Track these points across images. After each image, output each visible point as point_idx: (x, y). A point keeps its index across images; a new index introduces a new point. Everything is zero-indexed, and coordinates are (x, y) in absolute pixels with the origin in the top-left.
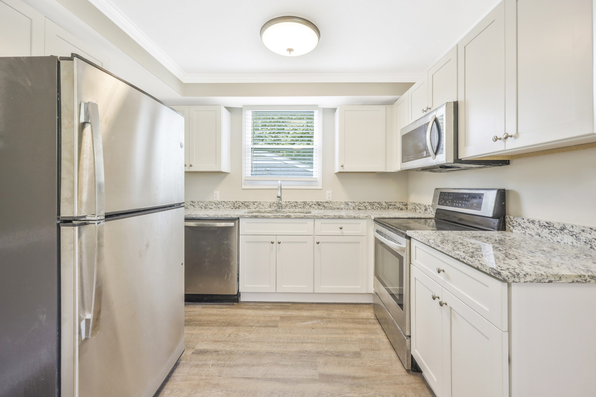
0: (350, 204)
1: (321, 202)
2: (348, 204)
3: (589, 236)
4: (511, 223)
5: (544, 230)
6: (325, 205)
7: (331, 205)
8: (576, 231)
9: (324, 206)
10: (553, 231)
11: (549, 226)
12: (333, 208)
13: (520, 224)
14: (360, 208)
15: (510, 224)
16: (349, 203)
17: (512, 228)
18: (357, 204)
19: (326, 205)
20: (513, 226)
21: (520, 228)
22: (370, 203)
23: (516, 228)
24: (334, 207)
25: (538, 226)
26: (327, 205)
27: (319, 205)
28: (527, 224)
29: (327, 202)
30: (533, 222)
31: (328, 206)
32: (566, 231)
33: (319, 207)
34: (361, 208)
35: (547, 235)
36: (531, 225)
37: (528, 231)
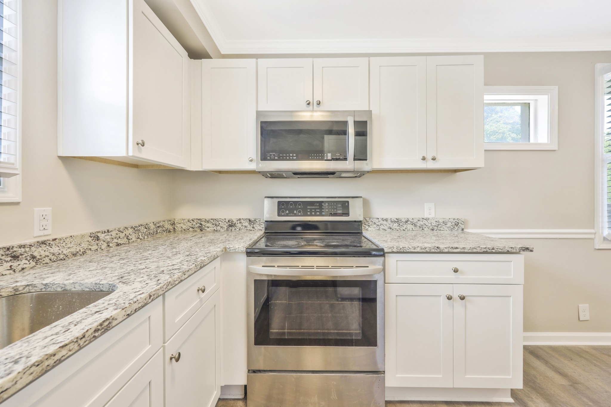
0: (102, 236)
1: (20, 247)
2: (98, 239)
3: (422, 223)
4: (367, 223)
5: (395, 224)
6: (36, 254)
7: (55, 250)
8: (415, 221)
9: (33, 257)
10: (401, 224)
11: (398, 221)
12: (62, 256)
13: (375, 223)
14: (119, 241)
15: (365, 224)
16: (99, 235)
17: (367, 227)
18: (114, 234)
19: (37, 252)
20: (369, 226)
21: (375, 226)
22: (134, 229)
23: (371, 226)
24: (65, 252)
25: (389, 222)
26: (43, 253)
27: (15, 257)
28: (382, 222)
29: (44, 243)
30: (386, 220)
31: (47, 253)
32: (409, 222)
33: (15, 264)
34: (122, 242)
35: (396, 227)
36: (385, 222)
37: (382, 227)
